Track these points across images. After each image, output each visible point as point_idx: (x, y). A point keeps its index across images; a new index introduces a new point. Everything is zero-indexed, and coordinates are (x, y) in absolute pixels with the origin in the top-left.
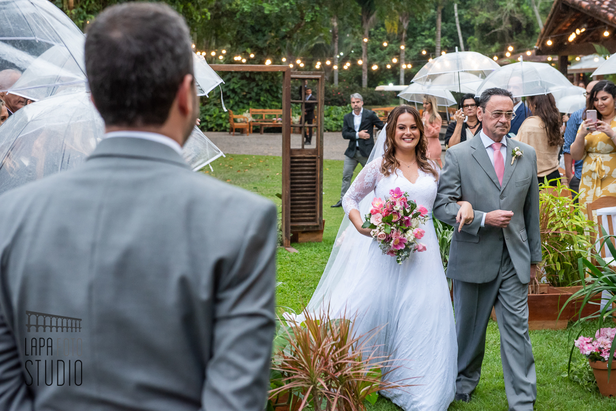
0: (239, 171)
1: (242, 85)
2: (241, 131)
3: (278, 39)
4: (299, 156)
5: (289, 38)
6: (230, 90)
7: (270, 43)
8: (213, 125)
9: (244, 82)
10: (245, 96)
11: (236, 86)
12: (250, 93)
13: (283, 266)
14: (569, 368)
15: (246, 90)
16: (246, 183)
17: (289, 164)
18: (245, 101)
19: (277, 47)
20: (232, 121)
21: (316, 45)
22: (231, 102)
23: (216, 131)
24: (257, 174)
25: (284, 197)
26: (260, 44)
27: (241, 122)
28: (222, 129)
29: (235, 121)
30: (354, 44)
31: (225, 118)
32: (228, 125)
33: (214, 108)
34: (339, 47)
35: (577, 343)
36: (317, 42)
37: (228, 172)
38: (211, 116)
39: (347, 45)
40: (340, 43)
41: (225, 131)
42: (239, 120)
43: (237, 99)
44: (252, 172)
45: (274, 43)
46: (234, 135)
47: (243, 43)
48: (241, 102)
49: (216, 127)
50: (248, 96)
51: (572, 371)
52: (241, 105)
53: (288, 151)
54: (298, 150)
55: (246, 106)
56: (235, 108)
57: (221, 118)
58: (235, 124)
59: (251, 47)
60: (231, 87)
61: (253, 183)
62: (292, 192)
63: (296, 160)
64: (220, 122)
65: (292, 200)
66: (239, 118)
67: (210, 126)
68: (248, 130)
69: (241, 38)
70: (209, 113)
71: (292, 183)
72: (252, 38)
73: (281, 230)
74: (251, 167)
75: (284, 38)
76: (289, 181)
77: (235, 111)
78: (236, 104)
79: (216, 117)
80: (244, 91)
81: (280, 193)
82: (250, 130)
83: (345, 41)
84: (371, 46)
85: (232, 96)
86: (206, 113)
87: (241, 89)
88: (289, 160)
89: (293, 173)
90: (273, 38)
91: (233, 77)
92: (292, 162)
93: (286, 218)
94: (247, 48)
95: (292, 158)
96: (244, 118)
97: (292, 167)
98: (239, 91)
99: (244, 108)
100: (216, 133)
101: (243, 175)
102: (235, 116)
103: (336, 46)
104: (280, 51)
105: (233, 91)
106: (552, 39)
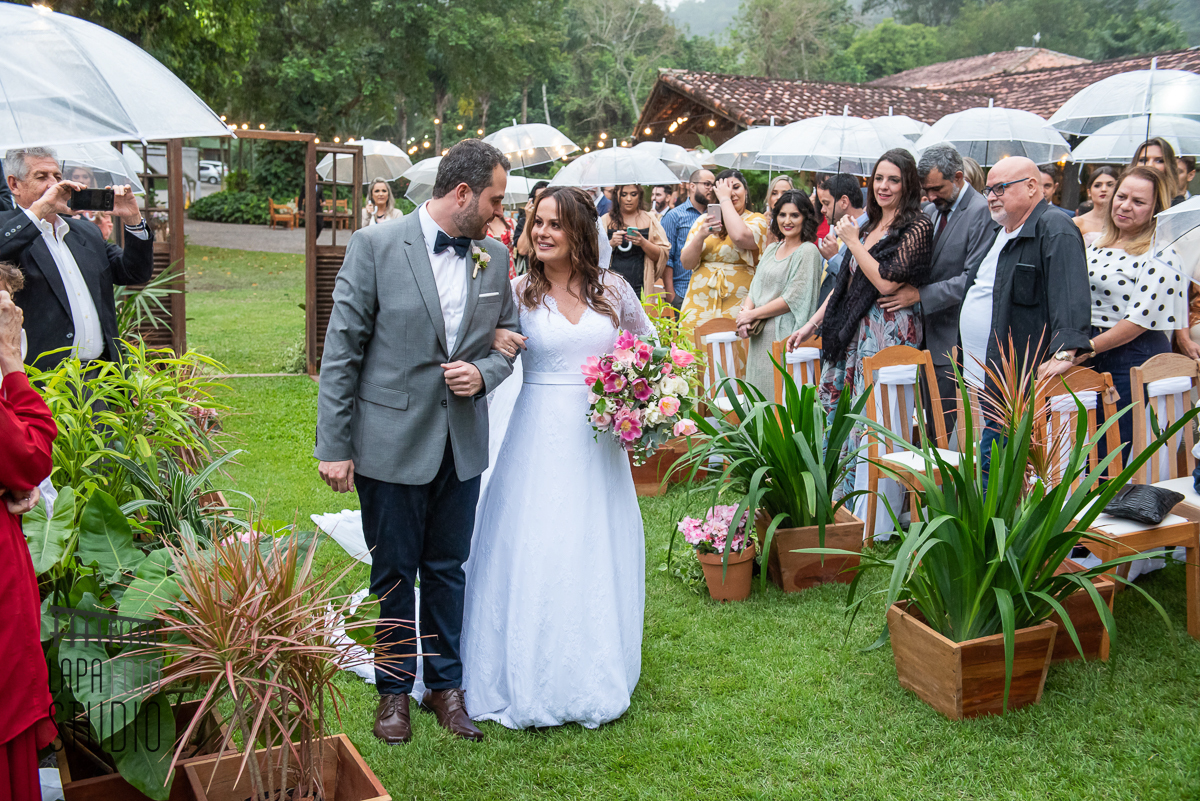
0: (271, 273)
1: (287, 169)
2: (284, 224)
3: (331, 114)
4: (328, 255)
5: (346, 114)
6: (271, 174)
7: (321, 119)
8: (249, 216)
9: (289, 165)
10: (290, 182)
11: (279, 170)
12: (296, 179)
13: (302, 401)
14: (669, 558)
15: (292, 175)
16: (277, 288)
17: (314, 267)
18: (290, 189)
19: (330, 124)
20: (272, 211)
21: (382, 127)
22: (273, 189)
23: (254, 223)
24: (293, 277)
25: (307, 308)
26: (309, 119)
27: (285, 213)
28: (261, 221)
29: (277, 211)
30: (428, 128)
31: (265, 208)
32: (269, 217)
33: (251, 195)
34: (408, 130)
35: (682, 526)
36: (384, 124)
37: (256, 273)
38: (247, 205)
39: (419, 128)
40: (410, 125)
41: (265, 223)
42: (281, 211)
43: (280, 185)
44: (287, 275)
45: (326, 120)
46: (274, 229)
47: (287, 118)
48: (287, 190)
49: (253, 219)
50: (294, 182)
51: (673, 562)
52: (285, 193)
53: (313, 248)
54: (328, 247)
55: (292, 195)
56: (278, 196)
57: (260, 208)
58: (277, 216)
59: (298, 123)
60: (273, 171)
61: (286, 289)
62: (318, 302)
63: (325, 260)
64: (259, 212)
65: (318, 313)
66: (283, 209)
67: (246, 217)
68: (292, 223)
69: (286, 111)
70: (246, 202)
71: (318, 291)
72: (299, 112)
73: (304, 352)
74: (287, 269)
75: (339, 113)
76: (315, 288)
77: (278, 200)
78: (280, 191)
79: (254, 206)
80: (289, 176)
81: (304, 303)
82: (295, 223)
83: (417, 124)
84: (447, 131)
85: (274, 181)
86: (242, 201)
87: (286, 174)
88: (314, 261)
89: (320, 277)
90: (325, 113)
91: (275, 158)
92: (318, 263)
93: (311, 336)
94: (293, 123)
95: (318, 258)
96: (288, 209)
97: (318, 269)
98: (283, 176)
99: (288, 196)
100: (254, 226)
101: (275, 278)
102: (276, 206)
103: (404, 128)
104: (334, 129)
105: (276, 175)
106: (651, 127)
